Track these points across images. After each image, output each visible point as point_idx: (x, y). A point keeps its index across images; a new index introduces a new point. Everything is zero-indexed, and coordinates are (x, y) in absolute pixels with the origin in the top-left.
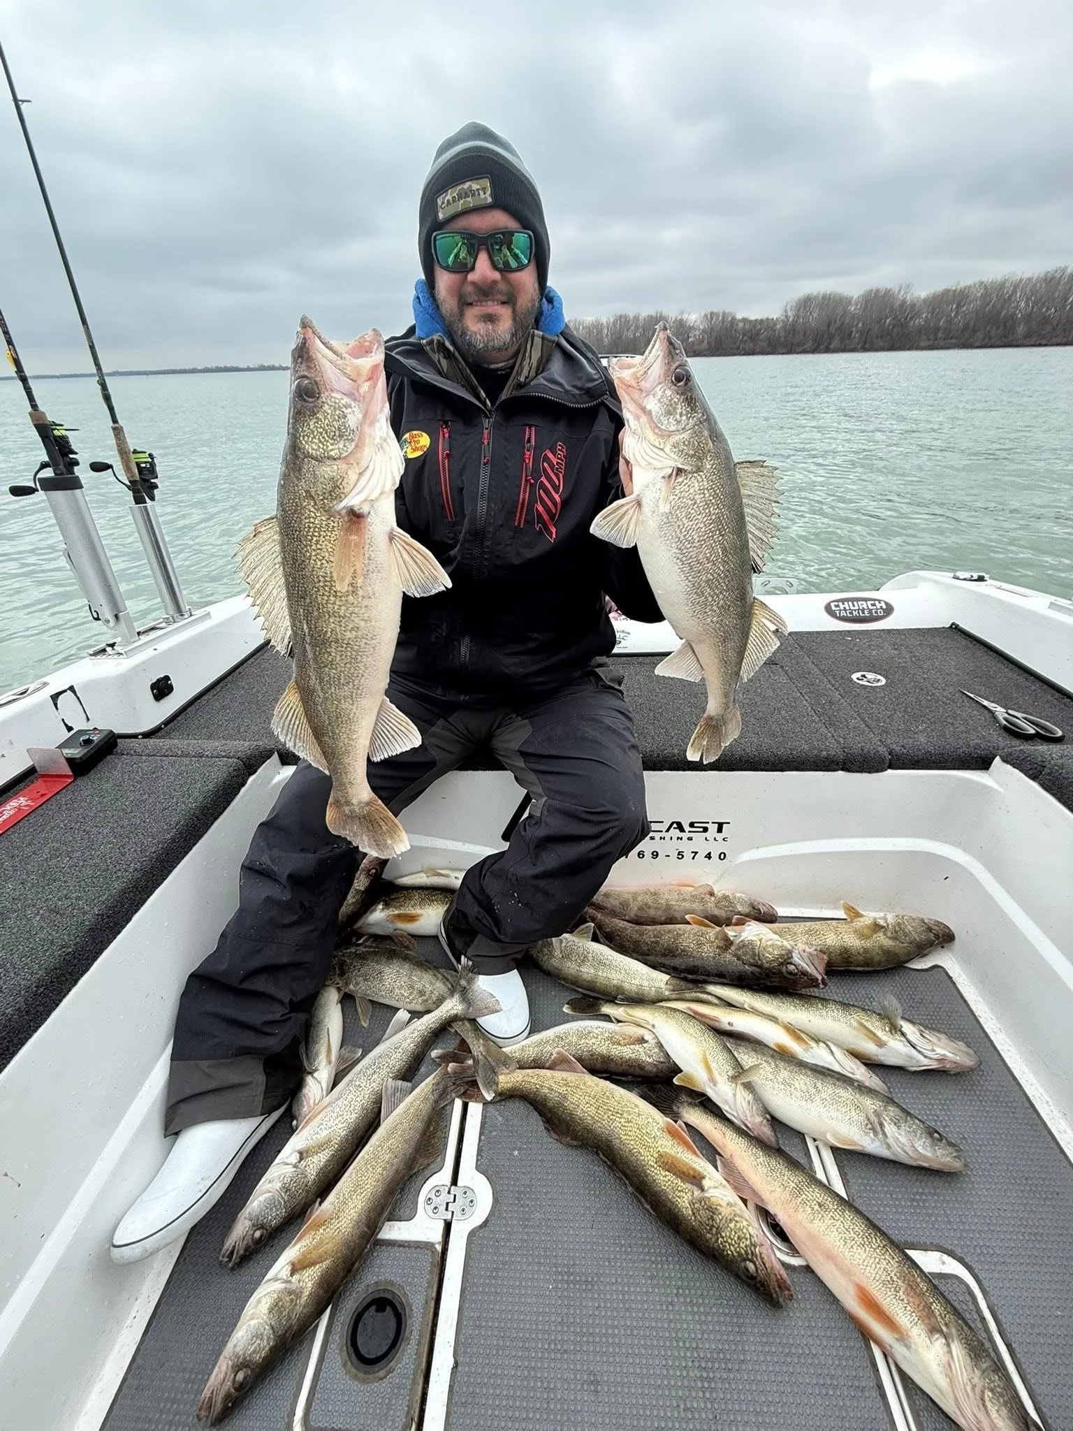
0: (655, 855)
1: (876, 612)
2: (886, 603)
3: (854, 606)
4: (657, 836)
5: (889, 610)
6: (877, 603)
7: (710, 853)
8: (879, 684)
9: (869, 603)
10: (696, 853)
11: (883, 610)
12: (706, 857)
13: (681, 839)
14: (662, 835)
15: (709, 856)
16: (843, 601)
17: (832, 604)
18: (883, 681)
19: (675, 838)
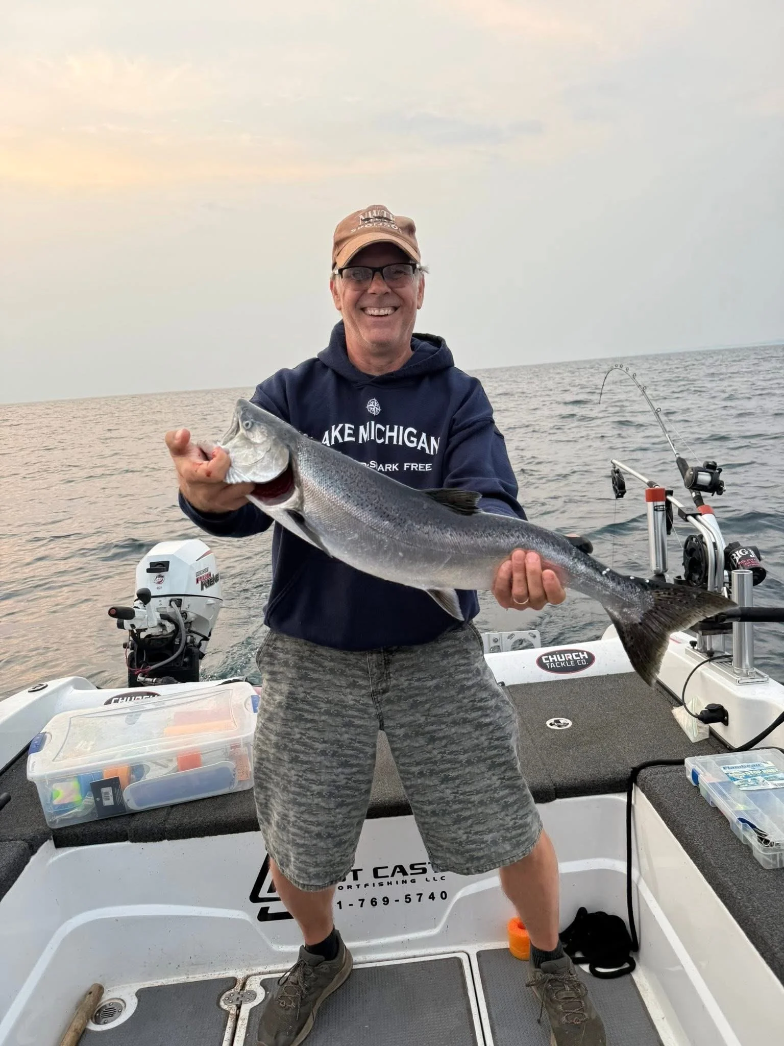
0: (386, 901)
1: (580, 662)
2: (588, 654)
3: (561, 658)
4: (385, 881)
5: (591, 659)
6: (580, 654)
7: (432, 894)
8: (568, 726)
9: (574, 654)
10: (421, 895)
11: (586, 659)
12: (430, 898)
13: (406, 882)
14: (389, 879)
15: (432, 897)
16: (552, 654)
17: (543, 658)
18: (570, 723)
19: (400, 882)
